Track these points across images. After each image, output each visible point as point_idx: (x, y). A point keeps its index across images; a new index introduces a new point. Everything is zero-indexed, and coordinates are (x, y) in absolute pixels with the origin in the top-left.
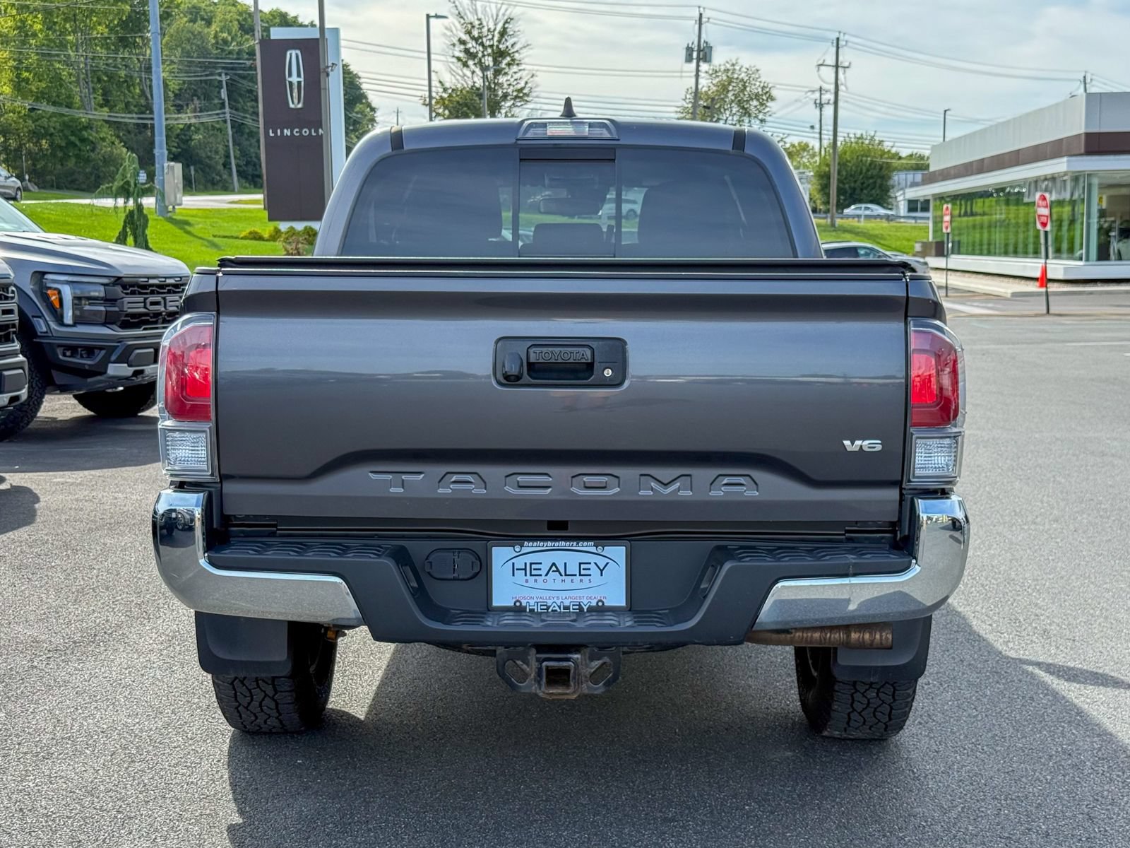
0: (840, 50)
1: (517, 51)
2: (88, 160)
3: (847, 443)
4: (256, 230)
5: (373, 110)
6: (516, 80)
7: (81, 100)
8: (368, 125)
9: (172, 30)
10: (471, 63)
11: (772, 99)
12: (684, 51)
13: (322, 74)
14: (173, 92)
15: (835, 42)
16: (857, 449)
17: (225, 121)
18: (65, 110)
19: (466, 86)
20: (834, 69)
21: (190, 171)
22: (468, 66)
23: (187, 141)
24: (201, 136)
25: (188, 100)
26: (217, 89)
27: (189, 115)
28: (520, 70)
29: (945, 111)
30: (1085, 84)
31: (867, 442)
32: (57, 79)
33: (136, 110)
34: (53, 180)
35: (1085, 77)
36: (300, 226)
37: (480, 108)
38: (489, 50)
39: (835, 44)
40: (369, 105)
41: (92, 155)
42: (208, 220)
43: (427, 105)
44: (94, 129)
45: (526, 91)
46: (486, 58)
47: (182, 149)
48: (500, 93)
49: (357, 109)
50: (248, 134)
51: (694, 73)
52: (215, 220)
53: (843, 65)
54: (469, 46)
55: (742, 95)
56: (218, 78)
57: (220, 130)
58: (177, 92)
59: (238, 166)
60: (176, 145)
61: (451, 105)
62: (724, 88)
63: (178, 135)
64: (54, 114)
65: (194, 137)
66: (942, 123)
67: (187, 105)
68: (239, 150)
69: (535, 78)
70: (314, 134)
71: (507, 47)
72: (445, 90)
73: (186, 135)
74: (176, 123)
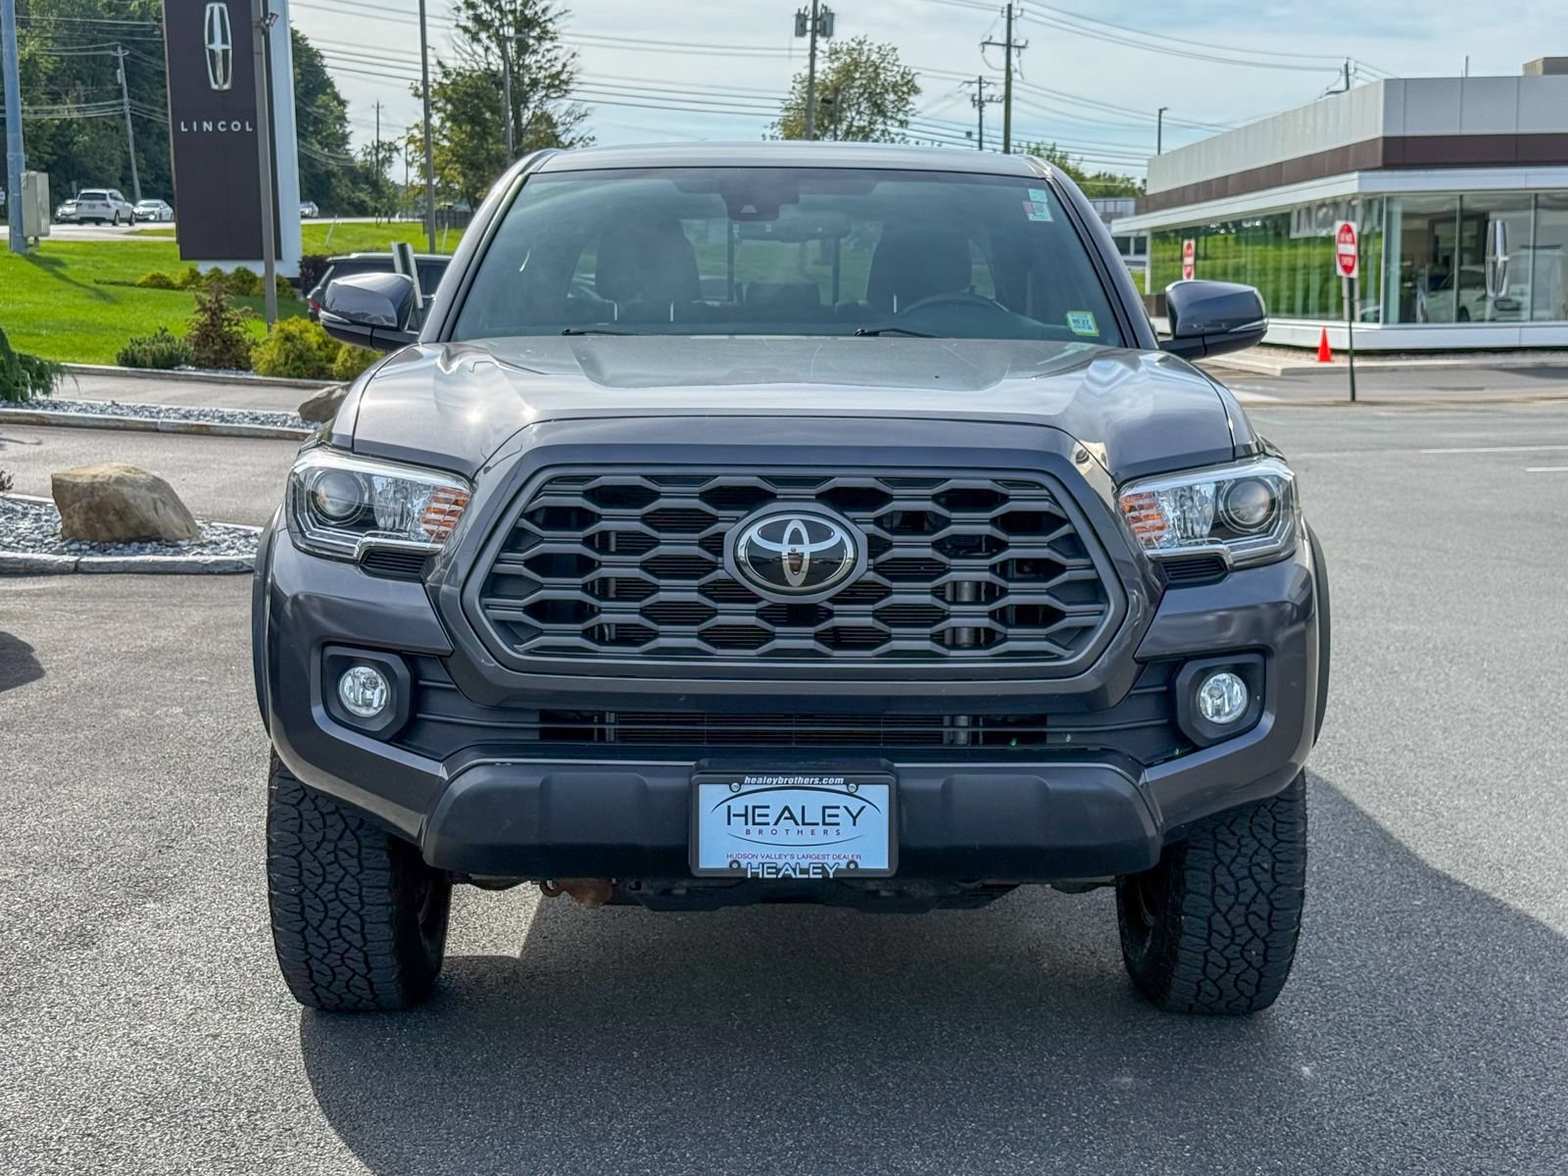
0: (1013, 22)
1: (550, 20)
4: (161, 272)
5: (343, 103)
6: (550, 61)
8: (335, 124)
10: (483, 35)
11: (916, 90)
12: (794, 19)
15: (1006, 10)
17: (123, 117)
19: (476, 68)
20: (1005, 49)
21: (71, 188)
22: (479, 41)
23: (67, 144)
24: (87, 138)
25: (68, 85)
26: (111, 70)
27: (71, 106)
28: (555, 47)
29: (1161, 111)
30: (1347, 75)
35: (1347, 66)
36: (229, 268)
37: (498, 101)
38: (510, 17)
39: (1005, 14)
40: (336, 97)
42: (89, 258)
43: (419, 96)
45: (564, 77)
46: (506, 28)
47: (60, 156)
48: (527, 80)
49: (319, 102)
50: (158, 135)
51: (809, 52)
52: (100, 258)
53: (1018, 43)
54: (481, 10)
55: (873, 86)
56: (112, 53)
57: (116, 129)
58: (51, 73)
59: (142, 181)
60: (50, 150)
61: (455, 96)
62: (847, 73)
63: (53, 137)
65: (76, 139)
66: (1157, 130)
67: (67, 94)
68: (145, 159)
69: (576, 58)
71: (536, 13)
72: (446, 75)
73: (63, 136)
74: (47, 117)
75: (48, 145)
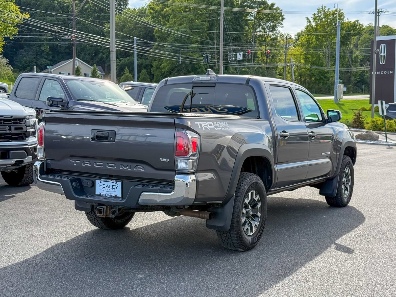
2: (326, 84)
3: (161, 159)
4: (364, 107)
7: (326, 64)
9: (361, 38)
13: (374, 53)
14: (360, 60)
16: (163, 161)
18: (320, 68)
21: (362, 87)
23: (363, 76)
24: (368, 75)
25: (365, 62)
27: (365, 67)
31: (165, 159)
32: (319, 57)
33: (346, 66)
34: (314, 91)
41: (328, 82)
44: (329, 73)
47: (361, 79)
58: (361, 59)
63: (360, 75)
64: (316, 69)
65: (365, 75)
67: (365, 64)
70: (388, 73)
73: (363, 74)
74: (359, 70)
75: (358, 77)
